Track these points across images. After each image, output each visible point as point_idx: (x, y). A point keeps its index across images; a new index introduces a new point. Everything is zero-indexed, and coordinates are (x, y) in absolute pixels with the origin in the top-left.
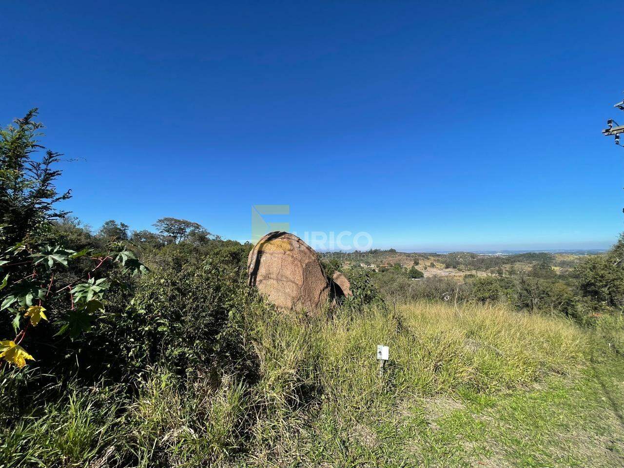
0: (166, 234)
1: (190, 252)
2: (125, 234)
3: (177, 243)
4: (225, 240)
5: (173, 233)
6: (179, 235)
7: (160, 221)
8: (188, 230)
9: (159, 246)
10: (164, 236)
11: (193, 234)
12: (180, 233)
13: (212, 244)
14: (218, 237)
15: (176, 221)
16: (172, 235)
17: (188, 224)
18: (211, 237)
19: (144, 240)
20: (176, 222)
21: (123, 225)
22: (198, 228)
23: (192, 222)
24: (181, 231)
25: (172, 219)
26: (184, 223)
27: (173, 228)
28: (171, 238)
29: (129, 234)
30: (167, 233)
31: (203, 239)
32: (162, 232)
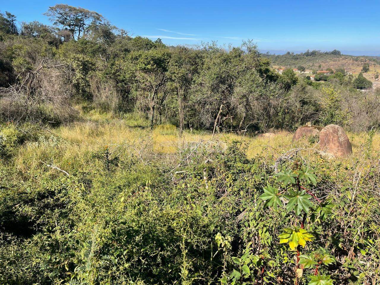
0: (61, 27)
1: (94, 53)
2: (13, 26)
3: (76, 39)
4: (133, 37)
5: (70, 26)
6: (77, 28)
7: (52, 9)
8: (88, 22)
9: (55, 43)
10: (59, 30)
11: (94, 27)
12: (77, 26)
13: (120, 43)
14: (123, 32)
15: (71, 9)
16: (68, 28)
17: (86, 14)
18: (115, 32)
19: (37, 34)
20: (70, 10)
21: (9, 15)
22: (98, 19)
23: (91, 11)
24: (79, 23)
25: (64, 7)
26: (81, 12)
27: (68, 18)
28: (68, 32)
29: (19, 27)
30: (62, 26)
31: (107, 35)
32: (56, 23)
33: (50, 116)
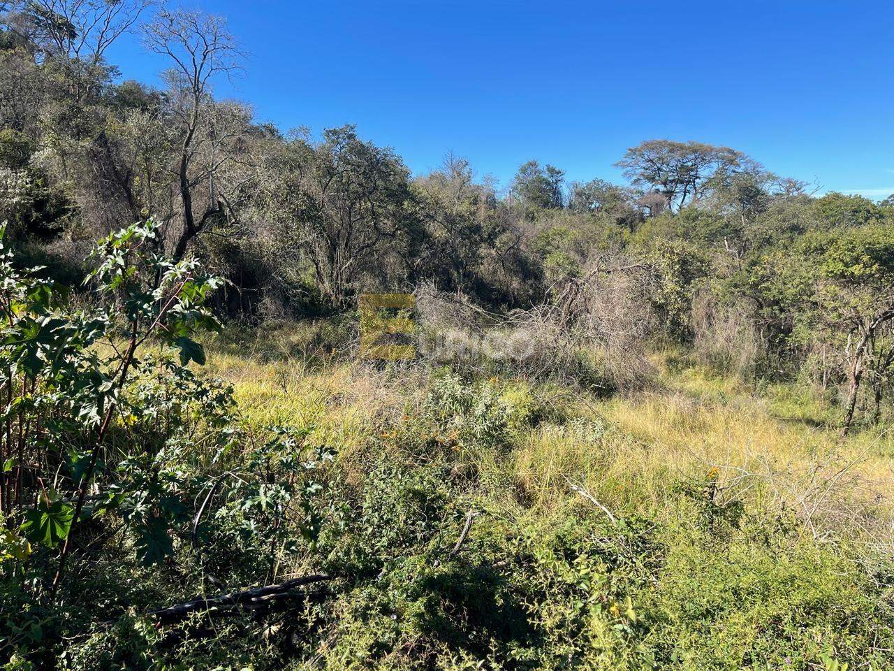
0: (647, 187)
1: (711, 238)
2: (556, 192)
3: (675, 209)
4: (819, 195)
5: (665, 184)
6: (680, 187)
7: (633, 151)
8: (706, 172)
9: (630, 221)
10: (642, 193)
11: (720, 183)
12: (682, 182)
13: (781, 211)
14: (792, 185)
15: (673, 148)
16: (662, 188)
17: (703, 155)
18: (770, 189)
19: (597, 205)
20: (671, 151)
21: (552, 171)
22: (732, 162)
23: (717, 146)
24: (686, 177)
25: (661, 145)
26: (695, 151)
27: (664, 168)
28: (659, 197)
29: (566, 191)
30: (650, 185)
31: (751, 197)
32: (637, 181)
33: (596, 372)
